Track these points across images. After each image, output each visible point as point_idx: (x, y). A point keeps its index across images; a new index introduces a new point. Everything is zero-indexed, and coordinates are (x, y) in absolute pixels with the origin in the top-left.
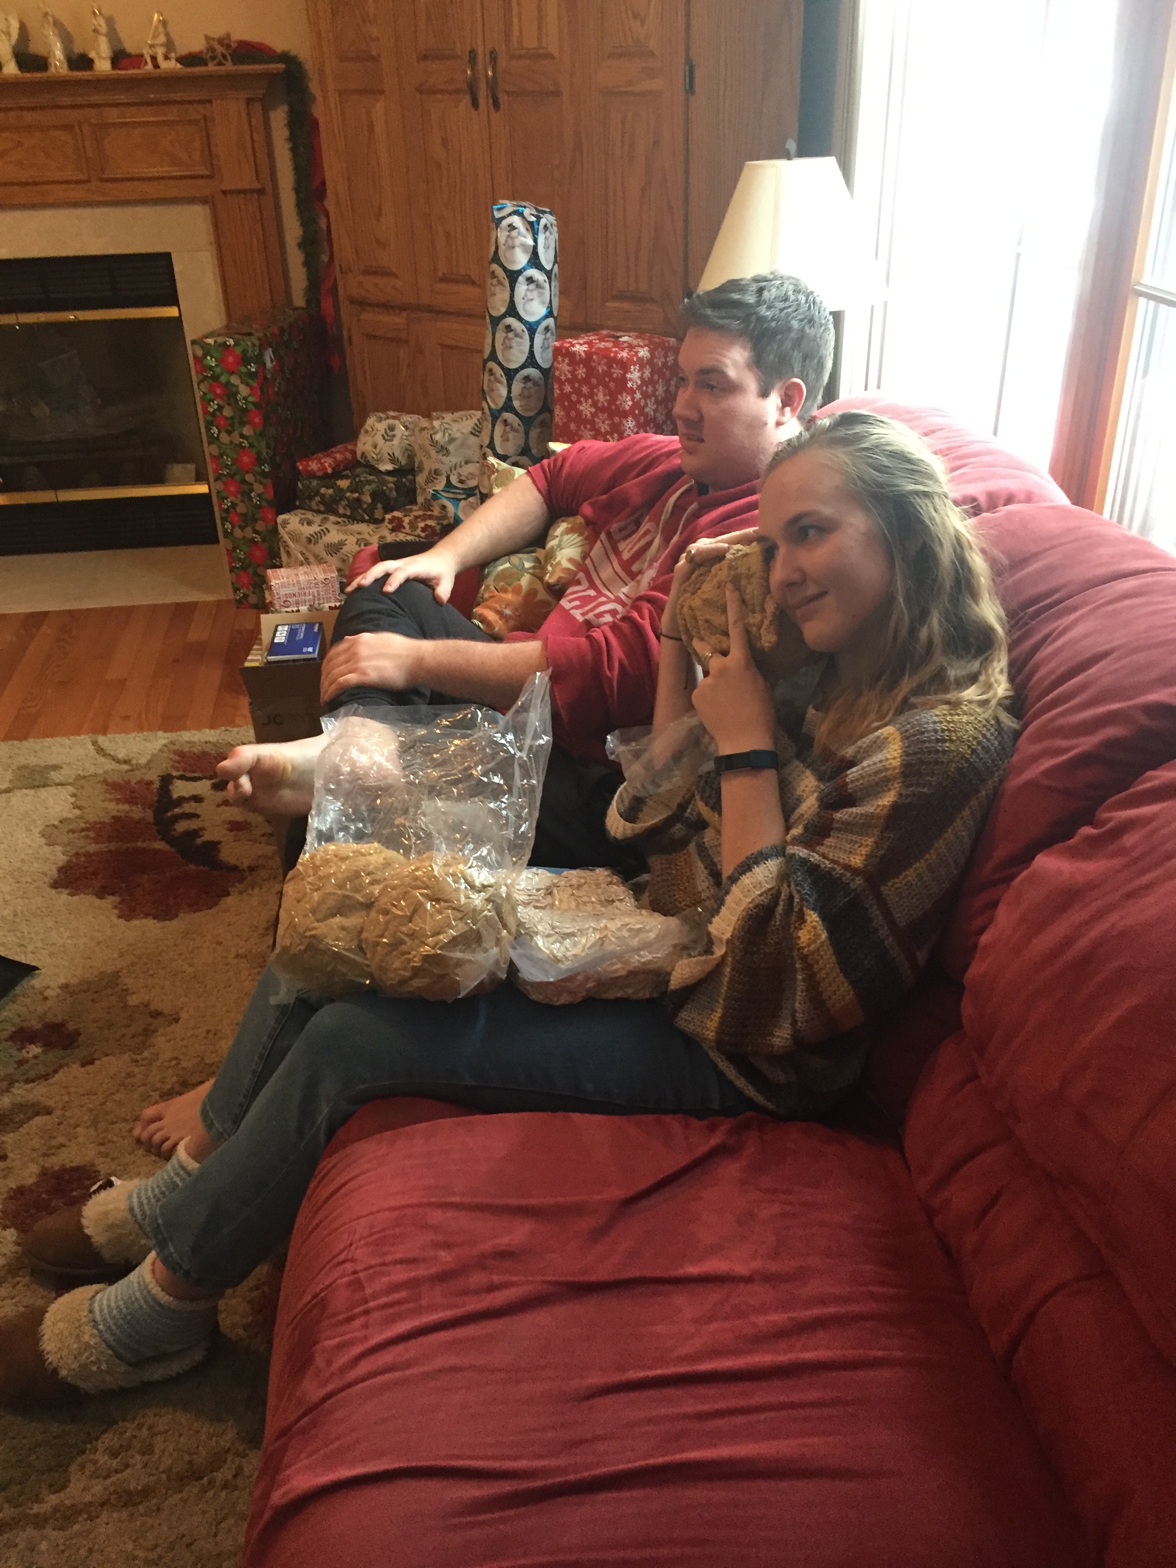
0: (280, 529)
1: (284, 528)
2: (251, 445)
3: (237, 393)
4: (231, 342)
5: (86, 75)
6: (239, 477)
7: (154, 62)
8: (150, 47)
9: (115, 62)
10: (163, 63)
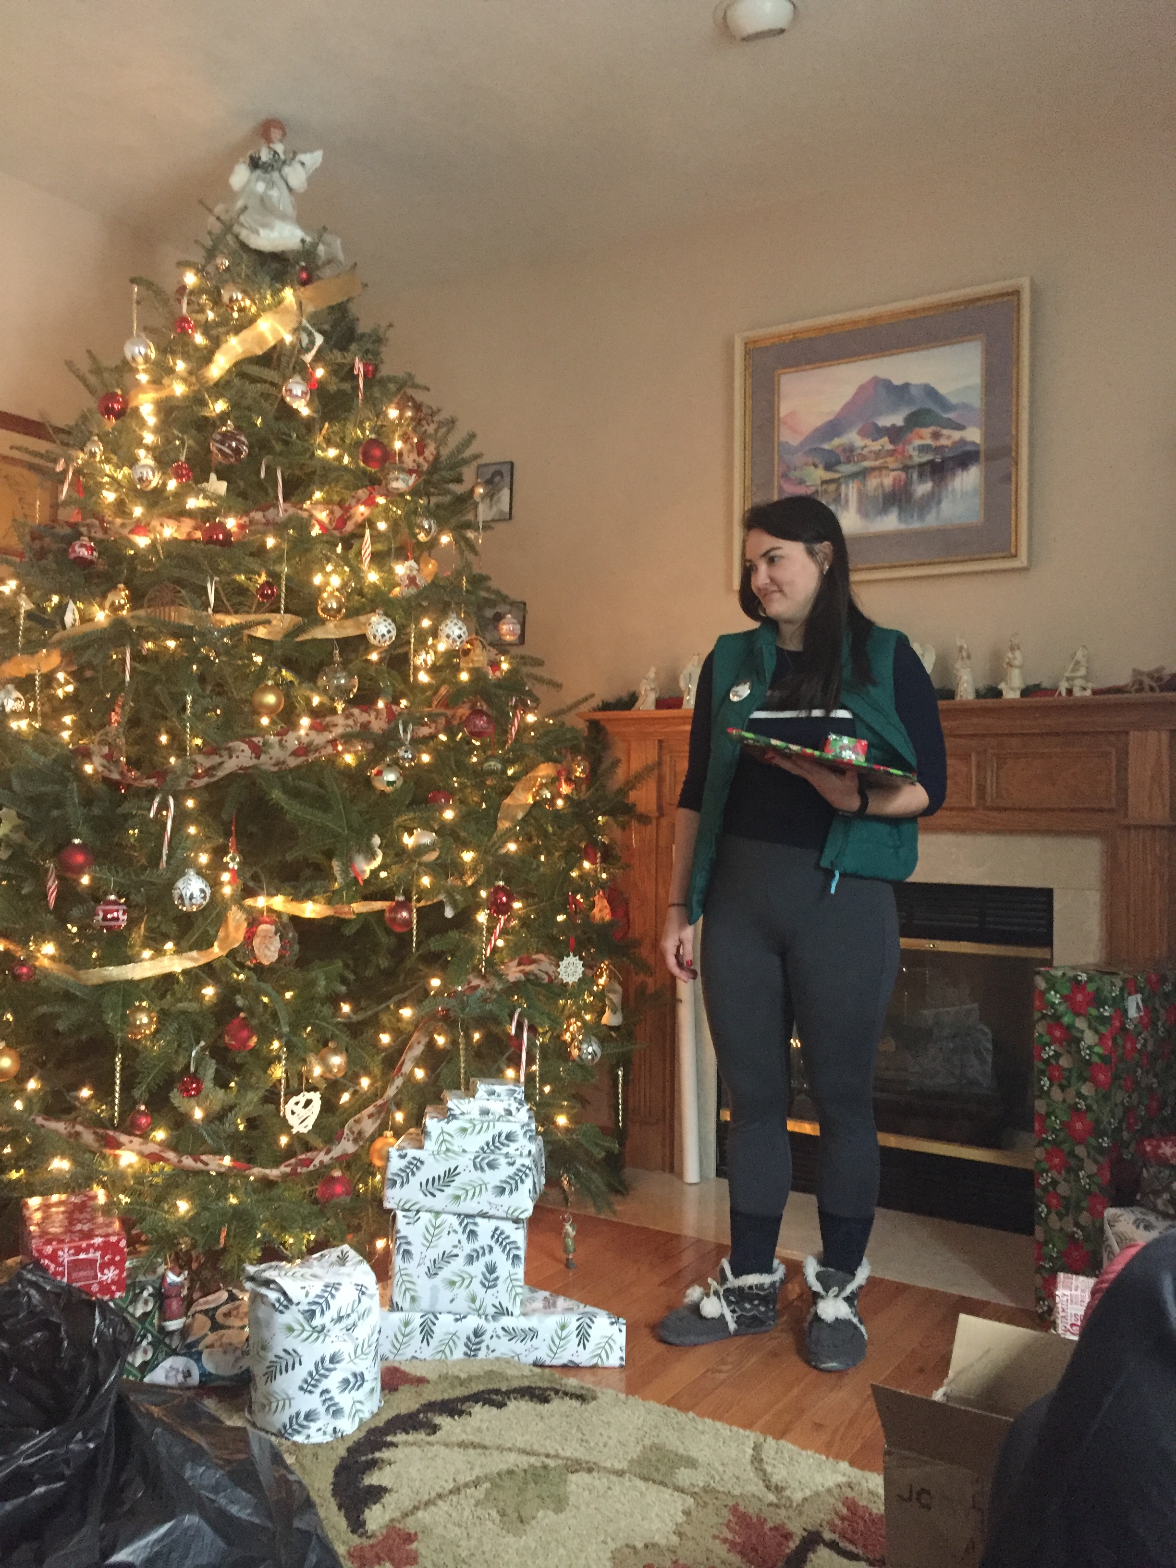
0: (1107, 1227)
1: (1111, 1226)
2: (1089, 1108)
3: (1079, 1040)
4: (1084, 977)
5: (990, 702)
6: (1066, 1147)
7: (1070, 692)
8: (1068, 679)
9: (1026, 692)
10: (1077, 693)
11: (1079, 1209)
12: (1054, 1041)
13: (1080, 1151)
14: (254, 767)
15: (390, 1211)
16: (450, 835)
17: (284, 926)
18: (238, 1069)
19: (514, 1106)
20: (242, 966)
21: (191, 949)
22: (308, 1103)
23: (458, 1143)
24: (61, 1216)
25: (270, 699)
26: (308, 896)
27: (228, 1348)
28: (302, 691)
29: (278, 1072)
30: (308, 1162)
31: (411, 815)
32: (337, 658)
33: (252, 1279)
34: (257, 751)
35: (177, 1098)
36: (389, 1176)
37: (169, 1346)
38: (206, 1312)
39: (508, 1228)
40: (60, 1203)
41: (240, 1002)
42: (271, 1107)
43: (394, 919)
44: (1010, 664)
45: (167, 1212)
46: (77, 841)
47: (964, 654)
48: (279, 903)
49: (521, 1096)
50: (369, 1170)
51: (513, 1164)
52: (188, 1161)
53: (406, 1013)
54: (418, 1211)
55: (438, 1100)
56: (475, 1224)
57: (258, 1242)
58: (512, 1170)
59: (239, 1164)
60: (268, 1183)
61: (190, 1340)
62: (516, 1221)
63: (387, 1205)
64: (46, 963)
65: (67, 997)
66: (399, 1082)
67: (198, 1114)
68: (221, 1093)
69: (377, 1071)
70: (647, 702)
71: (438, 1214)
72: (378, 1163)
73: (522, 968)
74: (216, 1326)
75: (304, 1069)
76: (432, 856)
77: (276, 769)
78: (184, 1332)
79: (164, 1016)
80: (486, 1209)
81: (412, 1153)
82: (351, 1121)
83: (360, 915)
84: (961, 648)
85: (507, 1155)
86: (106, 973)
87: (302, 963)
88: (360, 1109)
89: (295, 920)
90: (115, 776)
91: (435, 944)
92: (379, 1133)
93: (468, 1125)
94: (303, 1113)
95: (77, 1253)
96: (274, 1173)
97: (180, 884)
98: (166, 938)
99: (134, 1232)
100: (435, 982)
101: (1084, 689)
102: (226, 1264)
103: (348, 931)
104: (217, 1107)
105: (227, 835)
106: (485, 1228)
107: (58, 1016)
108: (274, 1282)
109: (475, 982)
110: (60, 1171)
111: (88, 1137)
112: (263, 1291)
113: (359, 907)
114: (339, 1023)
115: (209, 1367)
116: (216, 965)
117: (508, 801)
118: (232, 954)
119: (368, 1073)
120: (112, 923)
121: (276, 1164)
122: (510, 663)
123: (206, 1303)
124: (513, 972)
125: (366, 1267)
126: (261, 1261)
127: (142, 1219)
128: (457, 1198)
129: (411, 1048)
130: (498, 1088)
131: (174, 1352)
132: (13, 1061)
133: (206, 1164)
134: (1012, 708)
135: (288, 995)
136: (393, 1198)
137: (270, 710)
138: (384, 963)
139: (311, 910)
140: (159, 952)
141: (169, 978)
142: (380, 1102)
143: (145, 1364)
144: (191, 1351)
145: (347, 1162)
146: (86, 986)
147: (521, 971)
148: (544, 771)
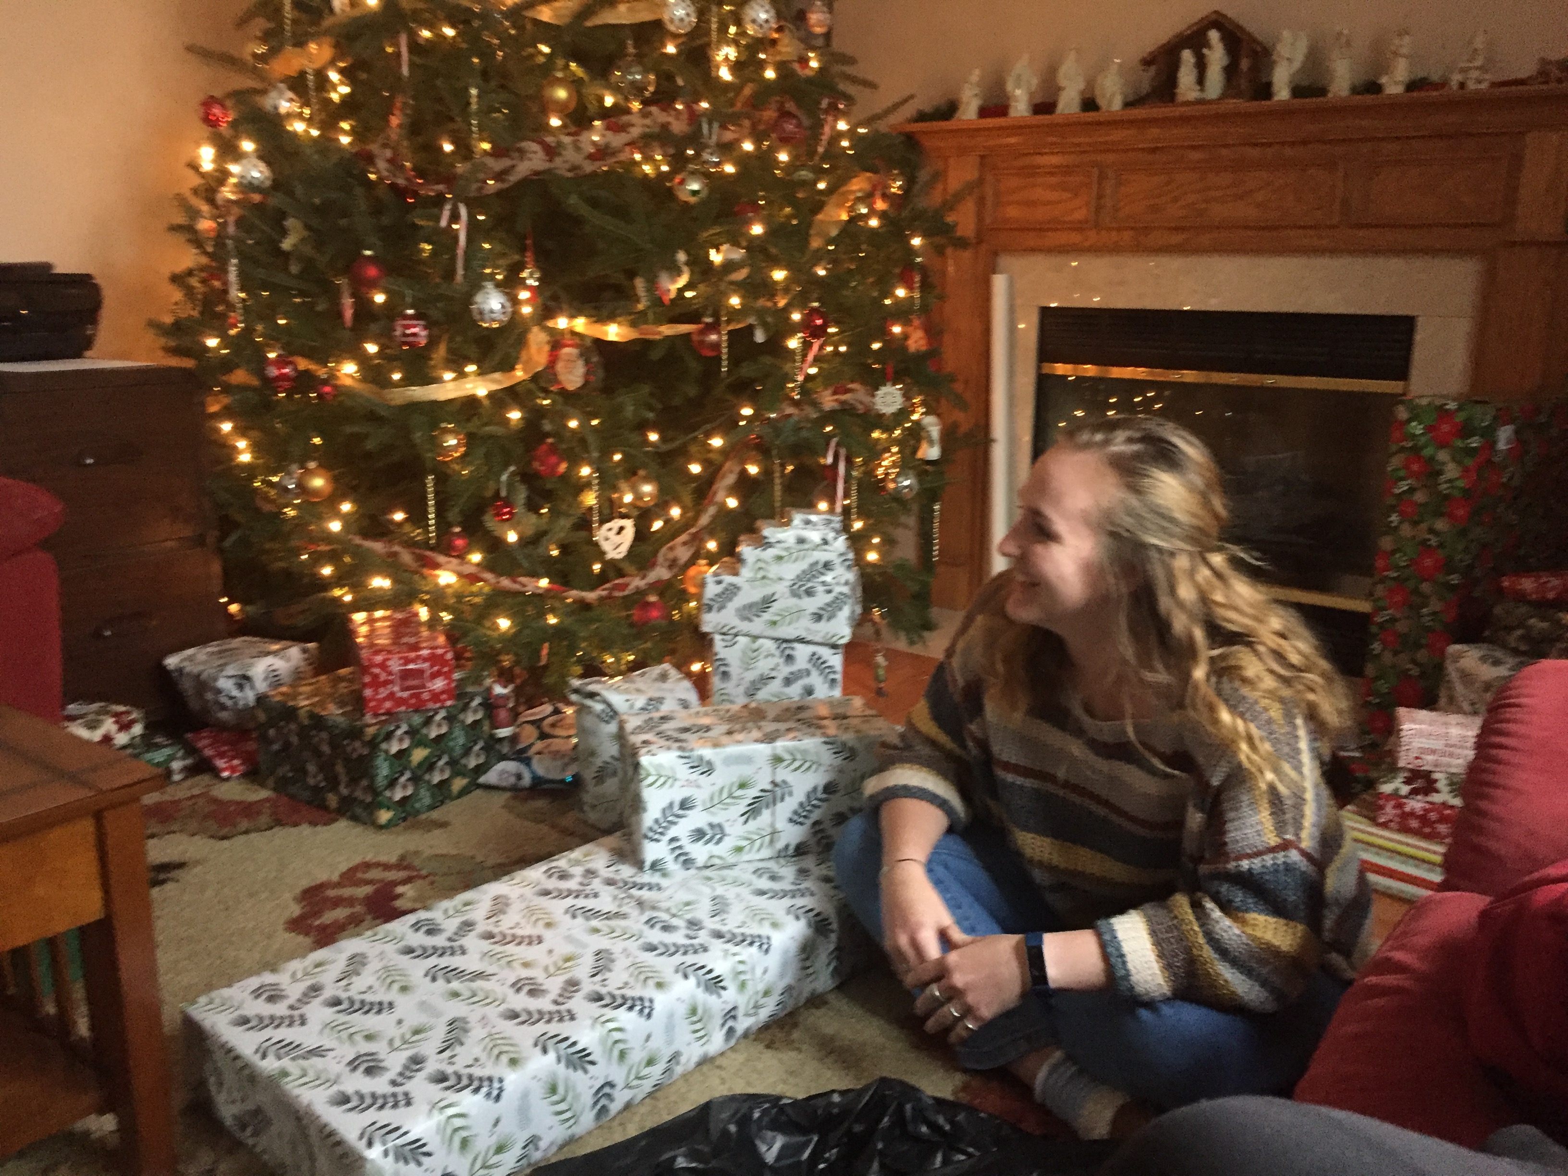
0: (1448, 662)
1: (1453, 662)
2: (1441, 545)
3: (1440, 473)
4: (1452, 406)
5: (1369, 99)
6: (1411, 584)
7: (1462, 85)
8: (1463, 70)
9: (1412, 86)
10: (1472, 86)
11: (1418, 646)
12: (1412, 475)
13: (1426, 587)
14: (548, 171)
15: (707, 634)
16: (760, 251)
17: (587, 349)
18: (547, 496)
19: (831, 535)
20: (547, 393)
21: (495, 370)
22: (621, 529)
23: (774, 570)
24: (389, 630)
25: (562, 94)
26: (610, 318)
27: (556, 755)
28: (592, 90)
29: (590, 499)
30: (624, 586)
31: (717, 229)
32: (631, 50)
33: (576, 691)
34: (551, 152)
35: (490, 522)
36: (706, 601)
37: (499, 752)
38: (532, 722)
39: (825, 653)
40: (383, 619)
41: (547, 426)
42: (583, 534)
43: (702, 342)
44: (1396, 54)
45: (489, 628)
46: (368, 253)
47: (1343, 40)
48: (580, 324)
49: (838, 526)
50: (683, 597)
51: (829, 592)
52: (506, 583)
53: (717, 442)
54: (736, 635)
55: (752, 530)
56: (793, 649)
57: (580, 660)
58: (829, 598)
59: (555, 586)
60: (584, 606)
61: (521, 746)
62: (834, 646)
63: (705, 628)
64: (348, 382)
65: (373, 417)
66: (712, 510)
67: (512, 537)
68: (533, 518)
69: (688, 499)
70: (969, 111)
71: (755, 638)
72: (692, 590)
73: (836, 397)
74: (543, 736)
75: (616, 496)
76: (741, 275)
77: (570, 175)
78: (513, 739)
79: (471, 440)
80: (803, 634)
81: (728, 579)
82: (664, 550)
83: (668, 337)
84: (1340, 34)
85: (824, 583)
86: (410, 393)
87: (608, 390)
88: (674, 536)
89: (600, 344)
90: (401, 181)
91: (747, 370)
92: (692, 561)
93: (784, 553)
94: (618, 539)
95: (406, 664)
96: (591, 596)
97: (479, 298)
98: (469, 360)
99: (460, 646)
100: (747, 411)
101: (1480, 82)
102: (550, 680)
103: (656, 355)
104: (530, 531)
105: (523, 250)
106: (802, 652)
107: (366, 436)
108: (598, 694)
109: (789, 410)
110: (381, 589)
111: (406, 557)
112: (589, 702)
113: (668, 330)
114: (648, 452)
115: (541, 771)
116: (519, 389)
117: (820, 217)
118: (535, 378)
119: (678, 501)
120: (411, 339)
121: (593, 588)
122: (819, 61)
123: (532, 715)
124: (828, 401)
125: (687, 684)
126: (583, 676)
127: (465, 634)
128: (774, 623)
129: (723, 477)
130: (813, 518)
131: (504, 758)
132: (327, 480)
133: (524, 586)
134: (1395, 105)
135: (595, 422)
136: (709, 622)
137: (561, 109)
138: (692, 391)
139: (613, 332)
140: (462, 375)
141: (471, 402)
142: (693, 530)
143: (478, 767)
144: (522, 756)
145: (662, 588)
146: (389, 407)
147: (836, 400)
148: (858, 184)
